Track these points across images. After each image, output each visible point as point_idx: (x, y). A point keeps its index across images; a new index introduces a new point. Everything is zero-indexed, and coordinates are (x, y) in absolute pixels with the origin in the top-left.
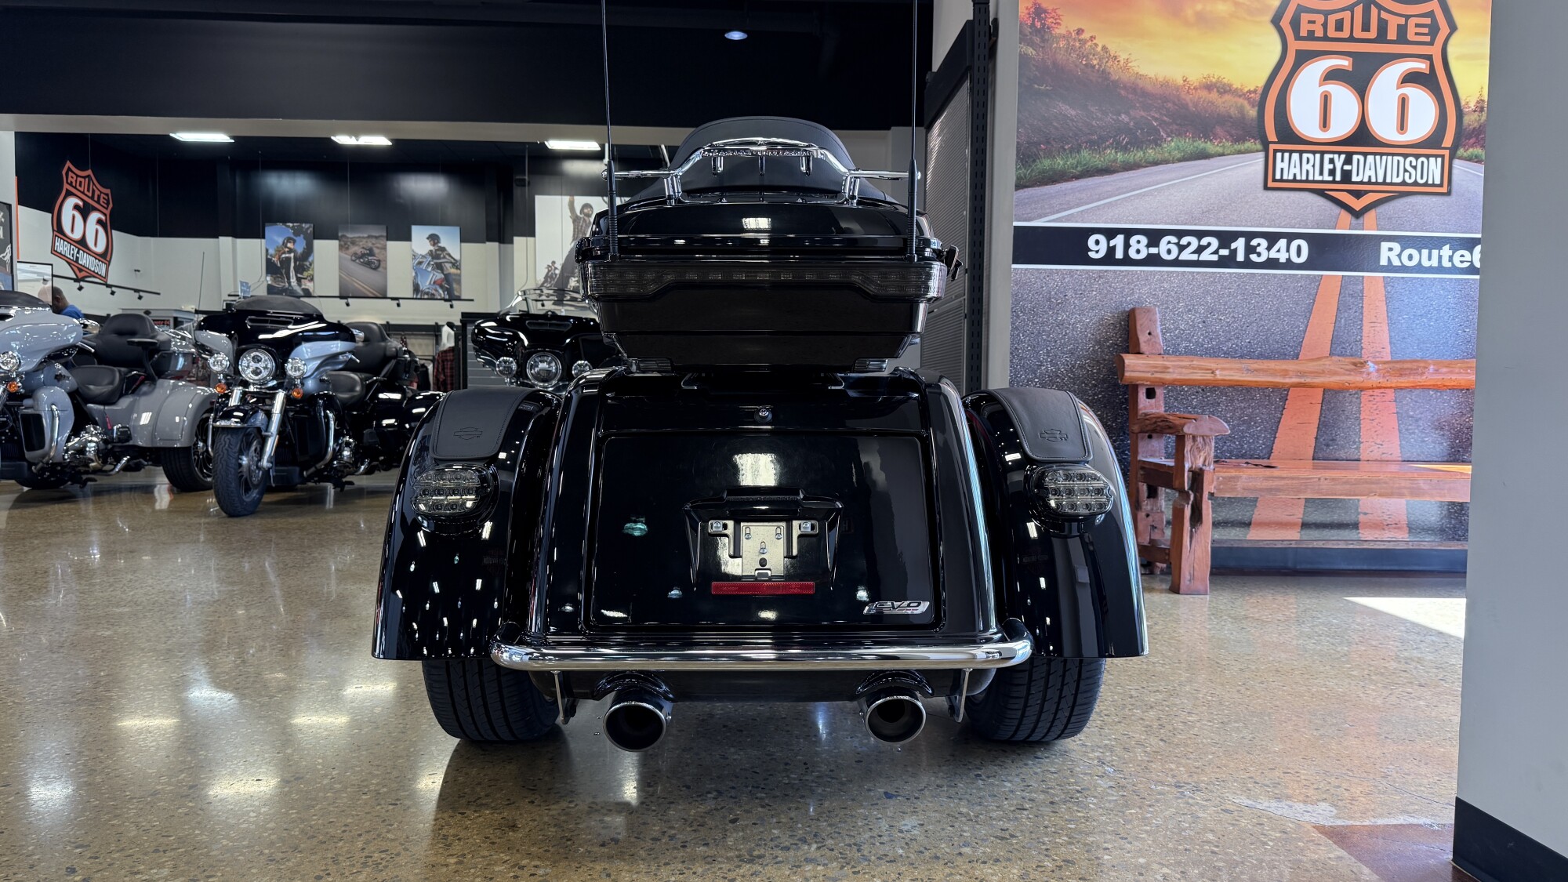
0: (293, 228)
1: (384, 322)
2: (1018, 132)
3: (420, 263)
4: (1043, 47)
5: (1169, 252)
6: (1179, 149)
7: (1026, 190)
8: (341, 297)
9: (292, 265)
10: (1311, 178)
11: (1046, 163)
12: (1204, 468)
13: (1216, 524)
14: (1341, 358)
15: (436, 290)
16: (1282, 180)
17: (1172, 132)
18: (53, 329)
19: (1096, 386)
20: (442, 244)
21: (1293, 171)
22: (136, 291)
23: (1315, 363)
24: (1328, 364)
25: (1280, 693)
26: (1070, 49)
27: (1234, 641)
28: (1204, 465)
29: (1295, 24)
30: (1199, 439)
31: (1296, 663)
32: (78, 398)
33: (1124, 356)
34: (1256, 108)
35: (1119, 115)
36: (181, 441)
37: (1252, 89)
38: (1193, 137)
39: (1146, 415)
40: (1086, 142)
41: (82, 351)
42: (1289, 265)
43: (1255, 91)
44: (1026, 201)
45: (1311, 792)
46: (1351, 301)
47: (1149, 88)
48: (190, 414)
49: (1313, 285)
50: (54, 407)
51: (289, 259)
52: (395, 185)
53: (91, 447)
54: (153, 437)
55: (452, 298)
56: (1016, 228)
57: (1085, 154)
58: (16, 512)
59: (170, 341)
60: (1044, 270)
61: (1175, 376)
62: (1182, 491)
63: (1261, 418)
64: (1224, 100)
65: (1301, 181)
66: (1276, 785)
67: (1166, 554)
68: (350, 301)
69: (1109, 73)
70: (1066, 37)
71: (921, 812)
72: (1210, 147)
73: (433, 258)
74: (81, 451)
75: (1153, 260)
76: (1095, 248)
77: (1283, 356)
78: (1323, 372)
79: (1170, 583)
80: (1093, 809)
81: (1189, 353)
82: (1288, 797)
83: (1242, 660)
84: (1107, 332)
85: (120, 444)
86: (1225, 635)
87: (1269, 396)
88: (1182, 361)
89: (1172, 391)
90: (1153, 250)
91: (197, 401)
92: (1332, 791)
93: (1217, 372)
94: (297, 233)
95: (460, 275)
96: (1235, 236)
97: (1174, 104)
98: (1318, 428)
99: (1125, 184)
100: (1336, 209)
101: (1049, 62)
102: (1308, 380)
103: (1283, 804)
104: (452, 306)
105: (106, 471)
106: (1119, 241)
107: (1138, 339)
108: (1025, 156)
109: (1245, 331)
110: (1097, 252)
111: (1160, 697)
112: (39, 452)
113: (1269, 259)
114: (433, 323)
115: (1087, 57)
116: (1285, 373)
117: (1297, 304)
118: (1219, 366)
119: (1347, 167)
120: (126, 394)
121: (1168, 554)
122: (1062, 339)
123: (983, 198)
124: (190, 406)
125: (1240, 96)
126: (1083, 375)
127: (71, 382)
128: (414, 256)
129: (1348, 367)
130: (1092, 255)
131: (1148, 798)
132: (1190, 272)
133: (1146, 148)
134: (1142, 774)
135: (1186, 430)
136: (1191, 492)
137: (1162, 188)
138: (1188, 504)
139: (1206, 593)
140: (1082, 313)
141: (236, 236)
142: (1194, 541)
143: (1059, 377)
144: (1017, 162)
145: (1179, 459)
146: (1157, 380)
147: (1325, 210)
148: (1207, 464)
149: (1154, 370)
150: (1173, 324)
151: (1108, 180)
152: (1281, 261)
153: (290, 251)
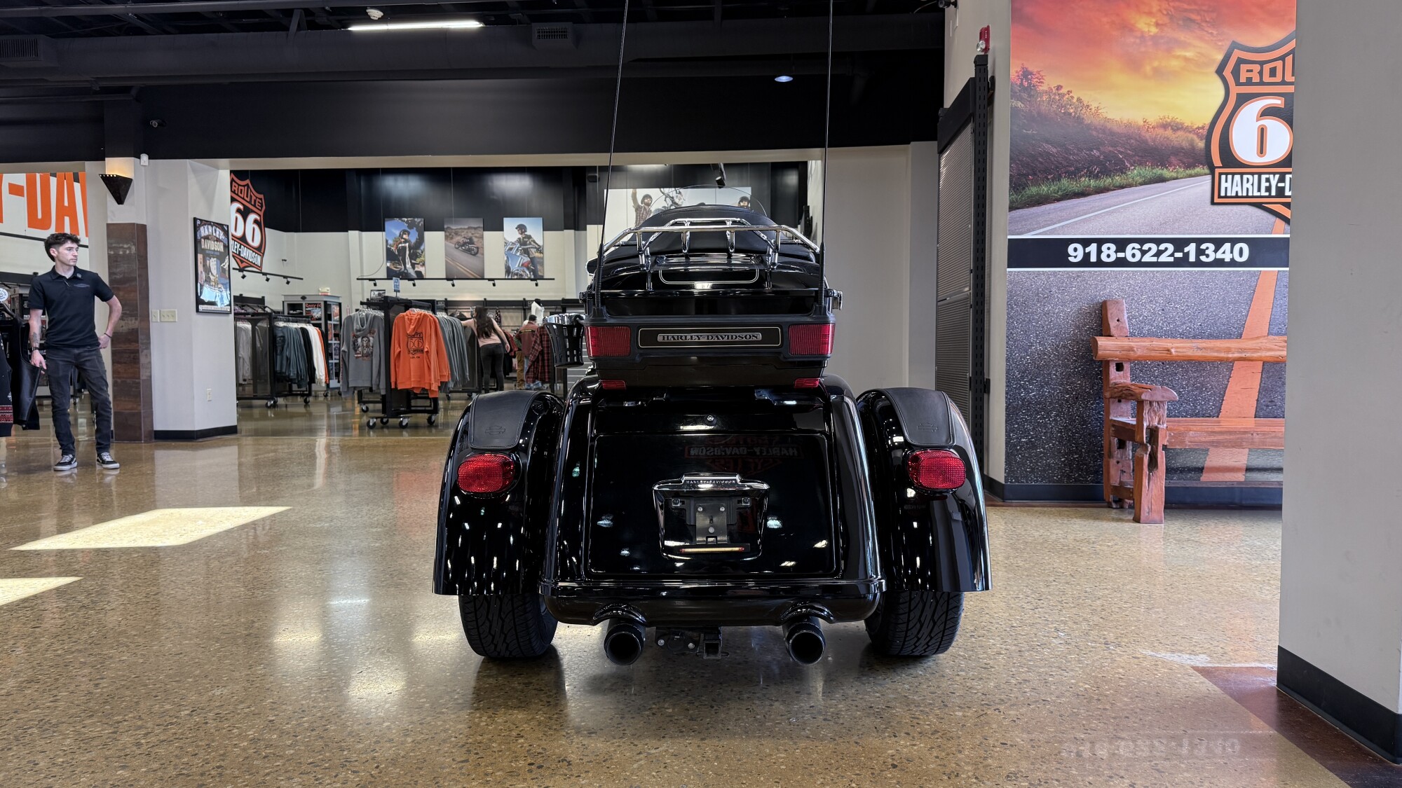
0: (407, 222)
1: (483, 299)
2: (1010, 166)
3: (511, 249)
4: (1029, 101)
5: (1134, 256)
6: (1140, 175)
7: (1017, 211)
8: (448, 279)
9: (407, 252)
10: (1250, 194)
11: (1034, 190)
12: (1159, 426)
13: (1169, 471)
14: (1275, 337)
15: (524, 272)
16: (1226, 197)
17: (1134, 162)
19: (1076, 361)
20: (528, 233)
21: (1235, 189)
22: (285, 277)
23: (1254, 342)
24: (1266, 342)
25: (1196, 590)
26: (1051, 101)
27: (1173, 556)
28: (1159, 423)
29: (1236, 73)
30: (1154, 404)
31: (1215, 572)
33: (1097, 338)
34: (1204, 141)
35: (1092, 151)
37: (1200, 126)
38: (1152, 166)
39: (1116, 384)
40: (1066, 173)
42: (1233, 263)
43: (1203, 128)
44: (1018, 219)
45: (1196, 649)
46: (1284, 291)
47: (1115, 129)
49: (1253, 279)
51: (405, 248)
52: (490, 184)
55: (537, 278)
56: (1009, 240)
57: (1065, 182)
60: (1033, 272)
61: (1139, 353)
62: (1142, 444)
63: (1211, 385)
64: (1177, 135)
65: (1242, 197)
66: (1174, 644)
68: (455, 282)
69: (1083, 119)
70: (1049, 92)
72: (1166, 173)
73: (521, 245)
75: (1121, 262)
76: (1075, 254)
77: (1228, 336)
78: (1261, 349)
79: (1133, 517)
80: (1046, 654)
81: (1151, 334)
83: (1174, 569)
84: (1084, 319)
86: (1167, 552)
87: (1218, 367)
88: (1145, 342)
89: (1138, 364)
90: (1121, 255)
92: (1212, 648)
93: (1173, 350)
94: (411, 226)
95: (543, 258)
96: (1187, 242)
98: (1259, 392)
99: (1097, 204)
100: (1272, 218)
101: (1035, 113)
102: (1248, 355)
106: (1093, 248)
107: (1109, 325)
108: (1016, 185)
109: (1197, 316)
110: (1076, 257)
111: (1107, 592)
113: (1216, 260)
114: (522, 299)
115: (1065, 106)
116: (1228, 350)
117: (1240, 294)
118: (1175, 345)
119: (1281, 185)
121: (1132, 493)
122: (1048, 325)
123: (984, 215)
125: (1190, 132)
126: (1066, 353)
129: (1281, 344)
130: (1071, 259)
131: (1085, 650)
132: (1151, 271)
133: (1114, 176)
134: (1084, 637)
135: (1143, 397)
136: (1148, 445)
137: (1128, 206)
138: (1146, 454)
139: (1161, 522)
140: (1064, 304)
141: (362, 230)
142: (1151, 483)
143: (1046, 354)
144: (1010, 190)
145: (1140, 419)
146: (1125, 357)
147: (1263, 219)
148: (1161, 423)
149: (1122, 349)
150: (1137, 312)
151: (1083, 201)
152: (1226, 261)
153: (406, 241)
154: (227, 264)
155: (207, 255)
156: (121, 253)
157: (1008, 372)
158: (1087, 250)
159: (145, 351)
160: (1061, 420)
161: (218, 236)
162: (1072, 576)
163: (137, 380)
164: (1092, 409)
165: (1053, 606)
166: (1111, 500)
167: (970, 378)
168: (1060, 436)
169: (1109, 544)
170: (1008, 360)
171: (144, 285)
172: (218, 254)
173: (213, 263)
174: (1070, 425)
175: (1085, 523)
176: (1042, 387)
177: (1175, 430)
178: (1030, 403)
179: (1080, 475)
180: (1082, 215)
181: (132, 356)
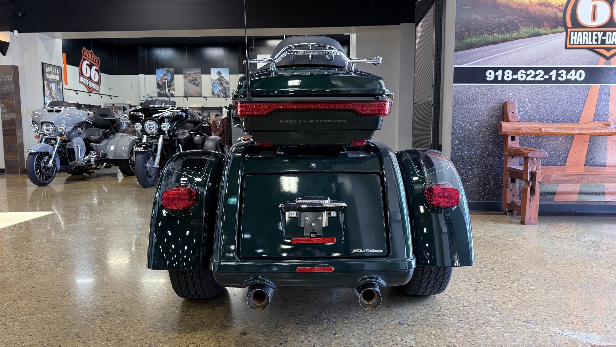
0: (166, 70)
1: (201, 106)
2: (456, 27)
3: (214, 83)
5: (522, 77)
6: (527, 32)
7: (459, 52)
8: (185, 97)
9: (166, 84)
10: (587, 43)
11: (468, 40)
12: (537, 171)
13: (541, 194)
14: (599, 122)
15: (220, 94)
16: (573, 44)
17: (524, 25)
18: (77, 115)
19: (489, 135)
20: (222, 75)
21: (578, 40)
22: (110, 96)
23: (586, 124)
24: (593, 125)
25: (572, 275)
27: (550, 248)
28: (536, 170)
30: (534, 159)
31: (578, 260)
32: (87, 141)
33: (502, 122)
34: (562, 13)
35: (501, 18)
36: (125, 156)
37: (561, 4)
38: (533, 27)
39: (511, 148)
40: (486, 31)
41: (88, 123)
42: (576, 81)
43: (562, 5)
44: (459, 56)
45: (589, 327)
46: (603, 97)
47: (514, 6)
48: (128, 146)
49: (586, 90)
50: (78, 145)
51: (165, 82)
52: (204, 52)
53: (93, 159)
54: (115, 155)
55: (226, 96)
56: (454, 68)
57: (485, 36)
58: (66, 185)
59: (120, 118)
60: (467, 86)
61: (524, 131)
62: (526, 181)
63: (561, 148)
64: (547, 10)
65: (582, 44)
66: (572, 323)
67: (519, 208)
68: (189, 98)
71: (415, 333)
72: (541, 31)
73: (219, 81)
74: (89, 161)
75: (515, 81)
76: (490, 76)
77: (572, 121)
78: (591, 128)
79: (520, 221)
80: (490, 333)
81: (530, 121)
82: (579, 330)
83: (553, 258)
84: (494, 112)
85: (103, 158)
86: (545, 245)
87: (565, 138)
88: (527, 124)
89: (522, 137)
90: (515, 77)
91: (131, 141)
92: (599, 327)
93: (543, 129)
94: (168, 72)
95: (229, 87)
96: (551, 69)
97: (525, 12)
98: (587, 152)
99: (502, 48)
100: (598, 56)
102: (584, 132)
103: (576, 333)
104: (226, 100)
105: (98, 169)
106: (500, 73)
107: (508, 115)
108: (459, 37)
109: (555, 111)
110: (490, 78)
111: (518, 276)
112: (74, 162)
113: (567, 79)
114: (219, 106)
116: (573, 129)
117: (579, 99)
118: (543, 126)
119: (604, 38)
120: (105, 139)
121: (520, 208)
122: (474, 115)
123: (440, 55)
124: (128, 143)
125: (555, 8)
126: (484, 130)
127: (84, 135)
128: (212, 80)
129: (602, 126)
130: (488, 79)
131: (514, 328)
132: (531, 86)
133: (512, 32)
134: (511, 316)
135: (529, 155)
136: (530, 182)
137: (519, 50)
138: (529, 187)
139: (536, 225)
140: (483, 104)
141: (145, 74)
142: (531, 202)
143: (473, 131)
144: (455, 40)
145: (526, 168)
146: (516, 133)
147: (593, 57)
148: (538, 169)
149: (515, 128)
150: (523, 108)
151: (495, 47)
152: (572, 80)
153: (166, 79)
154: (61, 86)
155: (50, 81)
156: (5, 80)
157: (452, 141)
158: (497, 74)
159: (19, 130)
160: (480, 167)
161: (55, 72)
162: (495, 263)
163: (16, 144)
164: (497, 161)
165: (487, 288)
166: (507, 211)
167: (431, 144)
168: (480, 176)
169: (511, 239)
170: (452, 134)
171: (18, 96)
172: (56, 81)
173: (53, 86)
174: (485, 170)
175: (494, 225)
176: (471, 149)
177: (545, 174)
178: (464, 158)
179: (490, 197)
180: (495, 54)
181: (13, 132)
